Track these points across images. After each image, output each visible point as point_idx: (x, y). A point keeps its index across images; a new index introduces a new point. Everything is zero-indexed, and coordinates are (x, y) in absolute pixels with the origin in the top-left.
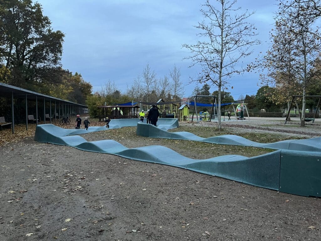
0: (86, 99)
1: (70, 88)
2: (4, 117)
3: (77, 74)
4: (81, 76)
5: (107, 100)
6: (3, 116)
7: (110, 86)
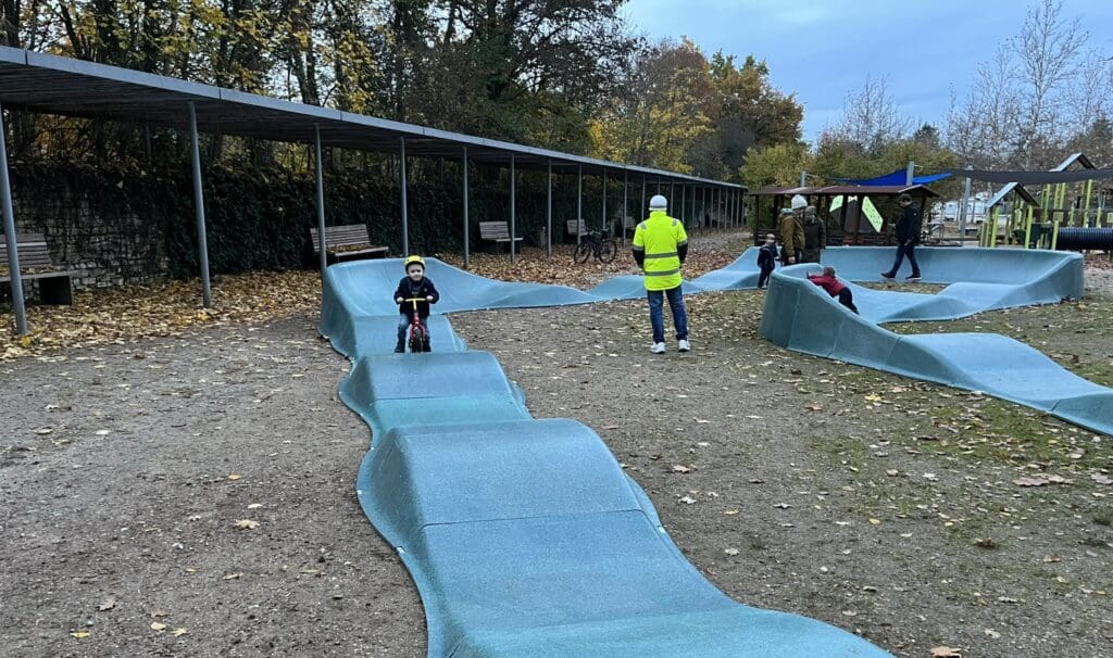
0: (744, 163)
1: (701, 116)
2: (364, 226)
3: (750, 62)
4: (766, 71)
5: (825, 162)
6: (361, 222)
7: (871, 104)
